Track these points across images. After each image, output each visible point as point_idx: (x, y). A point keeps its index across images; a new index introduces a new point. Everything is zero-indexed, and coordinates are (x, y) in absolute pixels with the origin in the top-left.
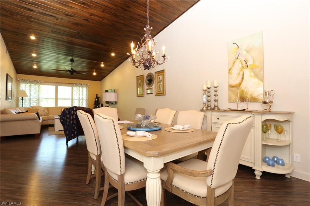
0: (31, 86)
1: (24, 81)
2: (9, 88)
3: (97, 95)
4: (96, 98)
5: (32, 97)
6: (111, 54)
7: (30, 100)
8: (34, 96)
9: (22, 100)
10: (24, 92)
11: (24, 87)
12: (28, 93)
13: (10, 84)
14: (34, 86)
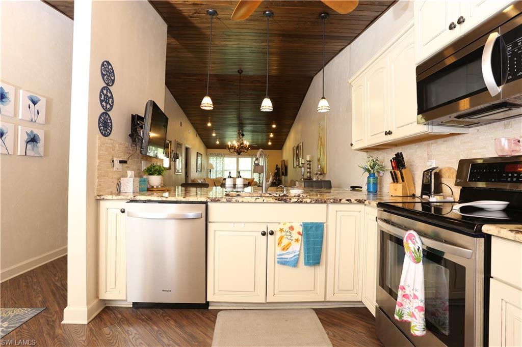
0: (217, 159)
1: (212, 155)
2: (199, 162)
3: (277, 165)
4: (276, 169)
5: (218, 169)
6: (272, 126)
7: (216, 171)
8: (219, 168)
9: (210, 172)
10: (212, 165)
11: (212, 160)
12: (214, 167)
13: (199, 159)
14: (219, 159)
